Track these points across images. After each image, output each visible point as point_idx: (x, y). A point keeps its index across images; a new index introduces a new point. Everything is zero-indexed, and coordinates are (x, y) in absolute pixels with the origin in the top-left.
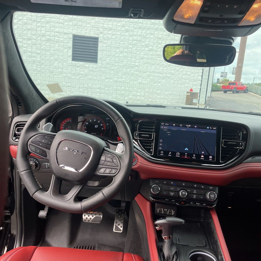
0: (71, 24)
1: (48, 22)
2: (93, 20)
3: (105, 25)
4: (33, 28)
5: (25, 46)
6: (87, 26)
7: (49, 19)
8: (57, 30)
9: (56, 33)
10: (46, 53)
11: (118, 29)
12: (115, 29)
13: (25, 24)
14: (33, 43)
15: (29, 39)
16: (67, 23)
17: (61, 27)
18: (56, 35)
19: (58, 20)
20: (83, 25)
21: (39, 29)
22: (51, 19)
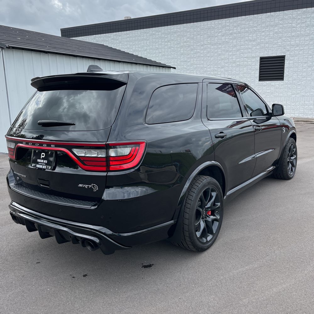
0: (258, 48)
1: (238, 50)
2: (280, 40)
3: (292, 43)
4: (226, 57)
5: (219, 73)
6: (274, 47)
7: (239, 47)
8: (246, 55)
9: (245, 59)
11: (306, 44)
12: (302, 44)
13: (220, 55)
14: (225, 70)
15: (222, 67)
16: (255, 48)
17: (249, 52)
18: (245, 60)
19: (247, 46)
20: (270, 47)
21: (231, 58)
22: (241, 47)
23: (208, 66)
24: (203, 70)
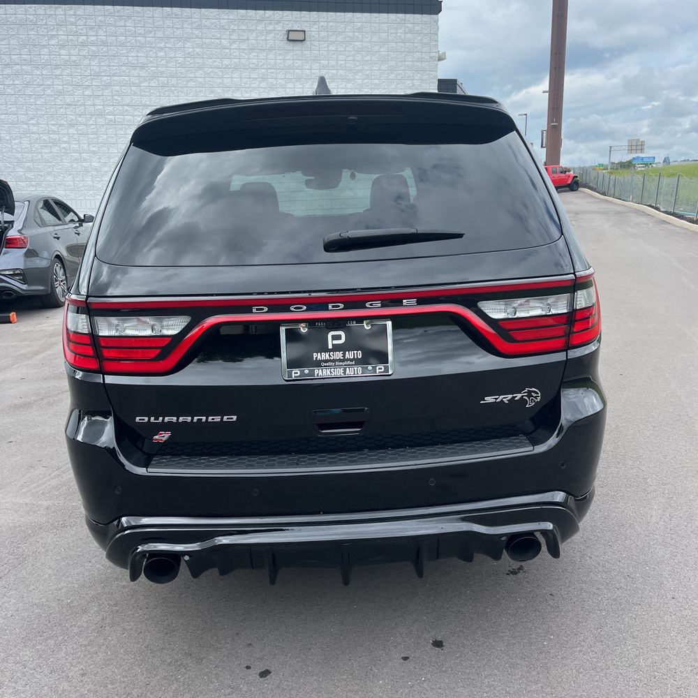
0: (154, 85)
1: (107, 86)
2: (200, 72)
3: (226, 81)
4: (78, 101)
5: (65, 139)
6: (189, 86)
7: (109, 78)
8: (127, 100)
9: (127, 108)
10: (110, 151)
11: (253, 86)
12: (247, 86)
13: (60, 93)
14: (80, 132)
15: (71, 125)
16: (146, 84)
17: (135, 94)
18: (127, 110)
19: (127, 78)
20: (180, 85)
21: (89, 103)
22: (114, 78)
23: (32, 119)
24: (17, 130)
